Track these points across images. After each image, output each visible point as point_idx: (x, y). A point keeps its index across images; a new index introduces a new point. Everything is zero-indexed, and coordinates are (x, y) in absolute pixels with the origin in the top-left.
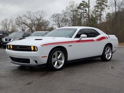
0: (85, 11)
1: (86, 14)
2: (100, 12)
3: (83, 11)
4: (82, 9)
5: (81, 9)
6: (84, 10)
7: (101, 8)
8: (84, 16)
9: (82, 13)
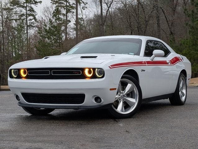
0: (30, 10)
1: (31, 17)
2: (64, 15)
3: (24, 11)
4: (23, 7)
5: (21, 6)
6: (28, 9)
7: (67, 6)
8: (28, 24)
9: (23, 15)
